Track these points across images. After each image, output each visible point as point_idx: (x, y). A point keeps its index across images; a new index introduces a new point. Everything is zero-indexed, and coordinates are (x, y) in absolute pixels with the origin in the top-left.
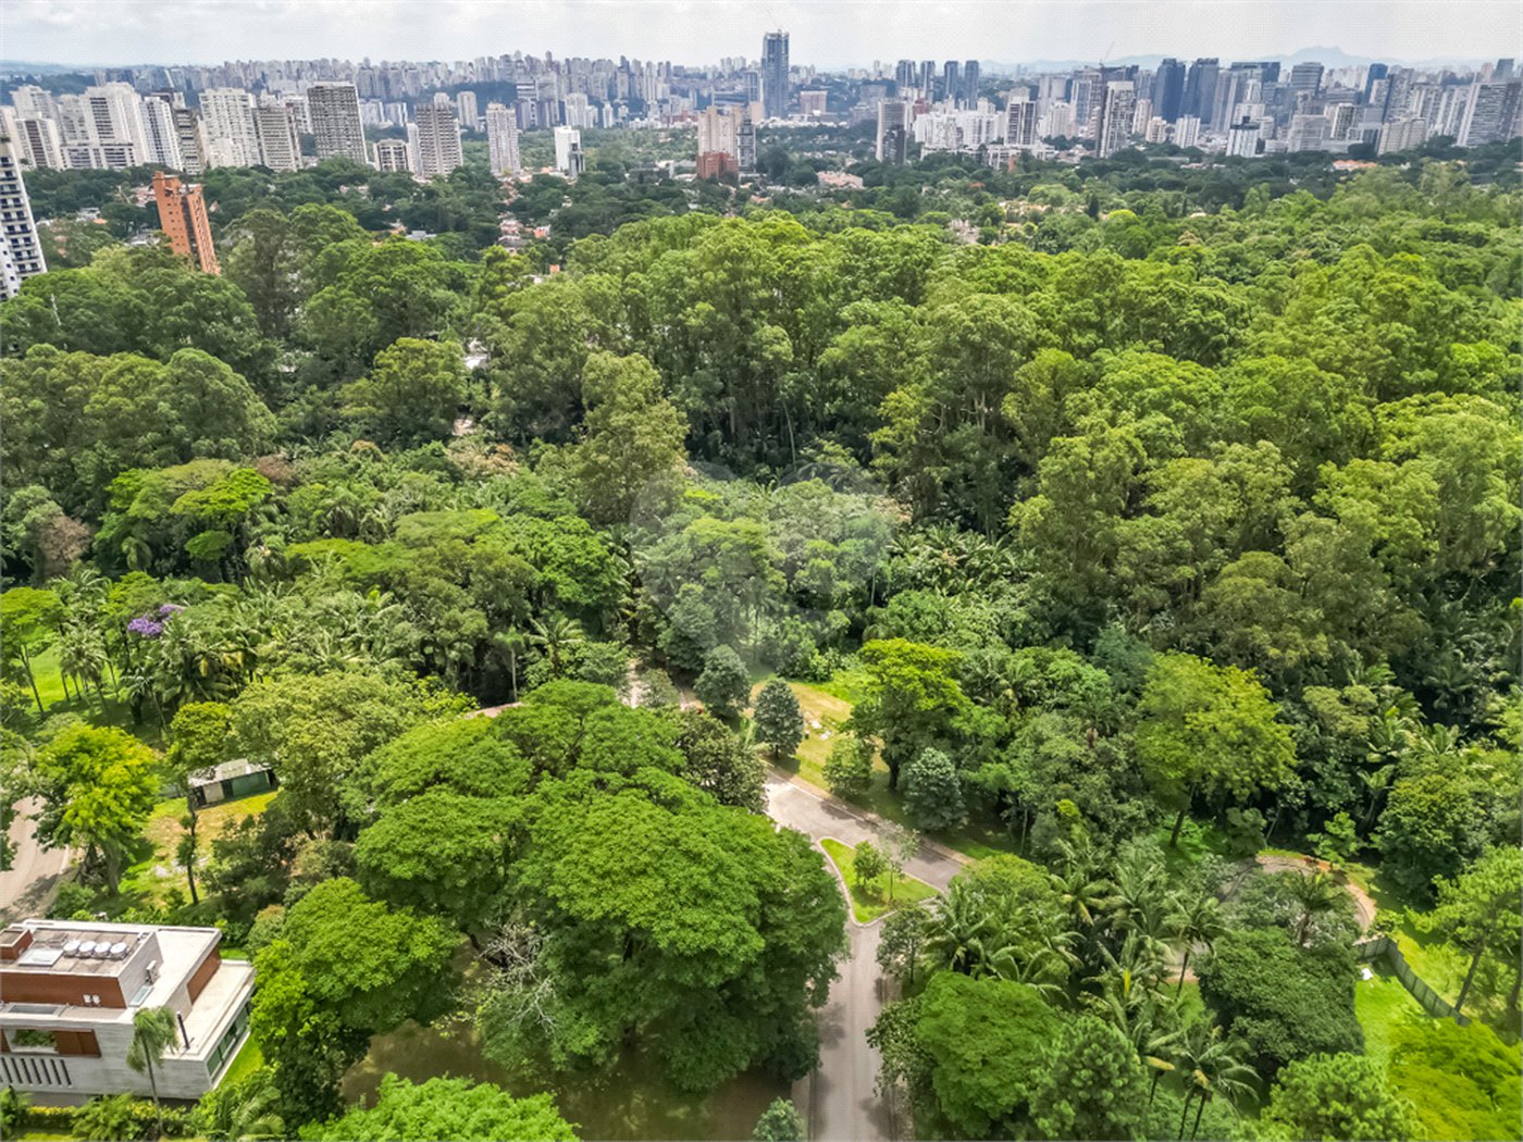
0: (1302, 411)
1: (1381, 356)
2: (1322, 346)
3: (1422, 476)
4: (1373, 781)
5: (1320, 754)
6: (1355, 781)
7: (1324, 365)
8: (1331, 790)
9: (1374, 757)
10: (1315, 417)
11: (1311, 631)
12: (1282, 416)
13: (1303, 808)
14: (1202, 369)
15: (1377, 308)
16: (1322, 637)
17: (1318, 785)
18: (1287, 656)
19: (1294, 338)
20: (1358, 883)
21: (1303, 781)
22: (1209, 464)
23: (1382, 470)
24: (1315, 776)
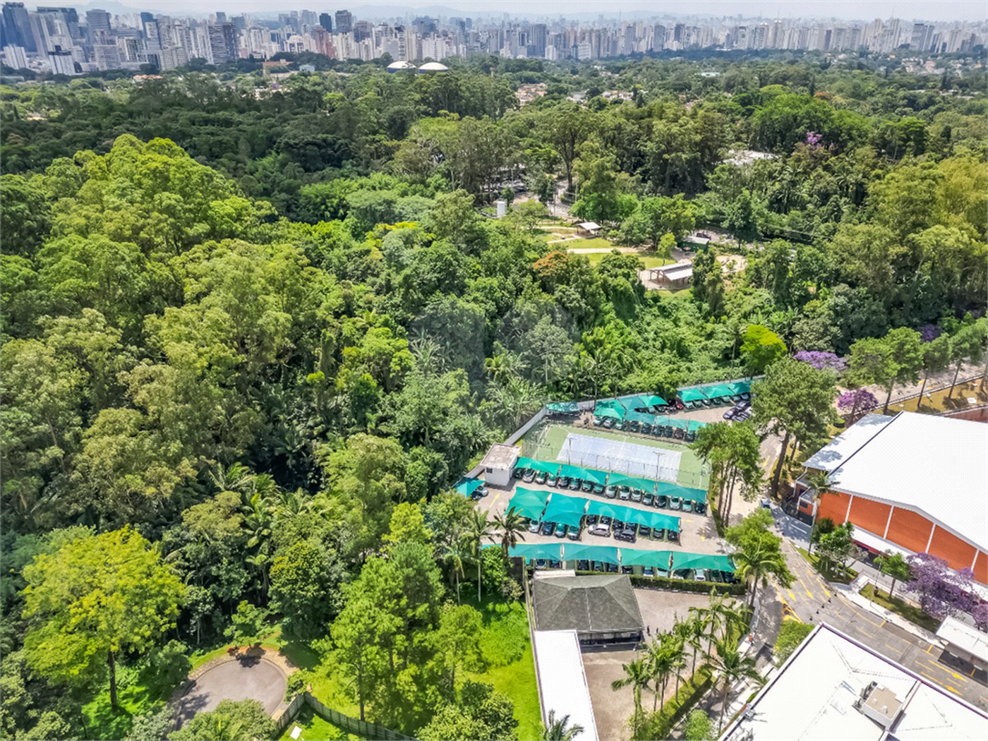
0: (110, 276)
1: (160, 221)
2: (111, 220)
3: (216, 310)
4: (257, 560)
5: (215, 558)
6: (247, 566)
7: (118, 237)
8: (231, 582)
9: (253, 541)
10: (123, 280)
11: (174, 462)
12: (95, 284)
13: (215, 608)
14: (7, 257)
15: (147, 182)
16: (185, 462)
17: (220, 585)
18: (162, 488)
19: (88, 218)
20: (271, 647)
21: (206, 587)
22: (39, 345)
23: (187, 312)
24: (216, 579)
